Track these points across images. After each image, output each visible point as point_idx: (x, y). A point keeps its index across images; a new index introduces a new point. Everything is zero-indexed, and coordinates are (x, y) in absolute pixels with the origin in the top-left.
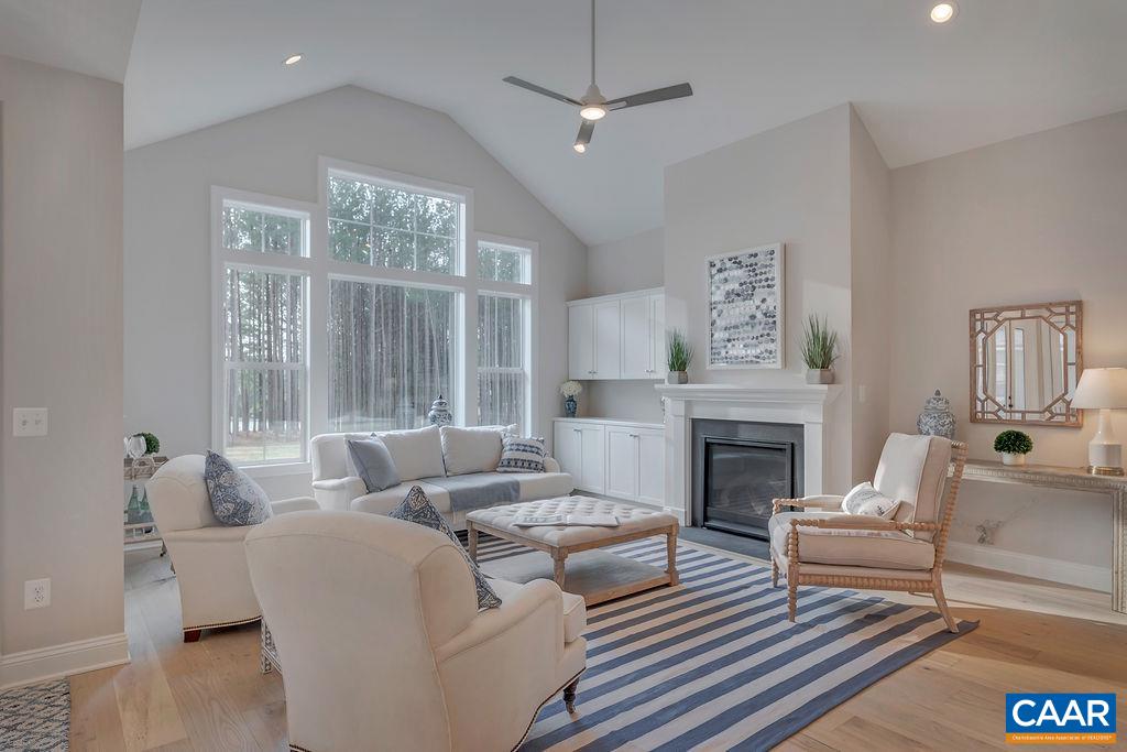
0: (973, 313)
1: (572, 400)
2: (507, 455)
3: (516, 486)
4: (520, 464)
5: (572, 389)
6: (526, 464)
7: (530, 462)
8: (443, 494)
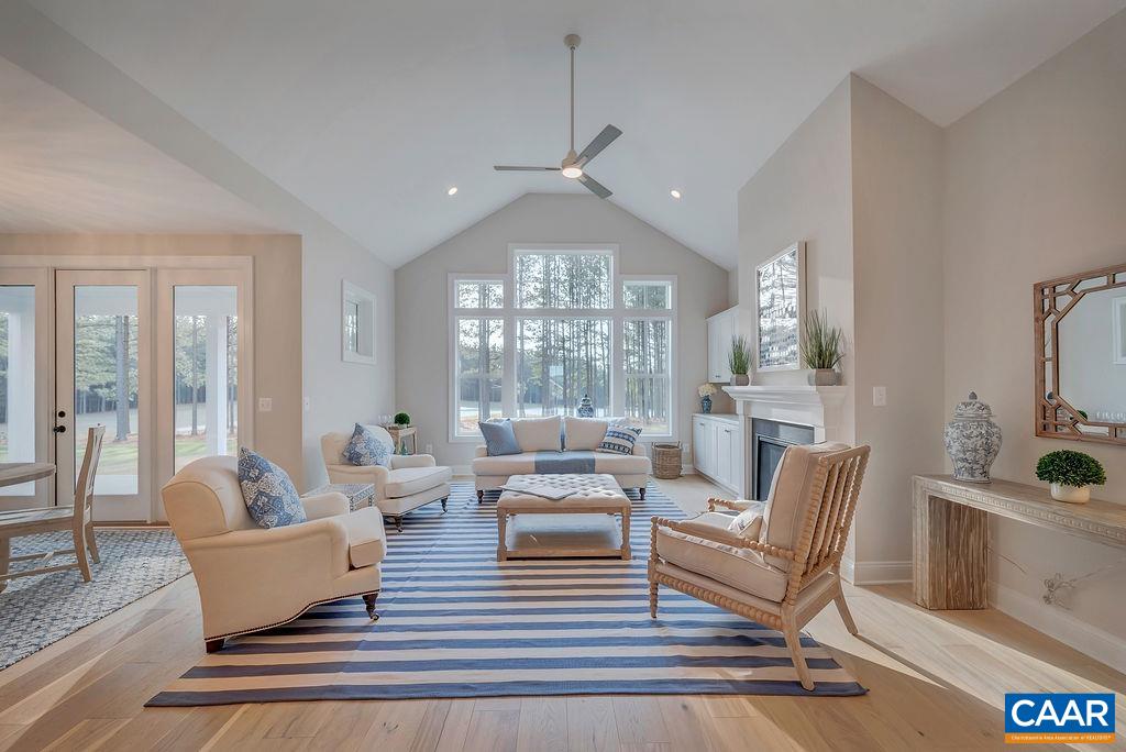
0: (1039, 289)
1: (708, 400)
2: (606, 439)
3: (592, 463)
4: (612, 446)
5: (706, 390)
6: (616, 447)
7: (620, 446)
8: (530, 463)
